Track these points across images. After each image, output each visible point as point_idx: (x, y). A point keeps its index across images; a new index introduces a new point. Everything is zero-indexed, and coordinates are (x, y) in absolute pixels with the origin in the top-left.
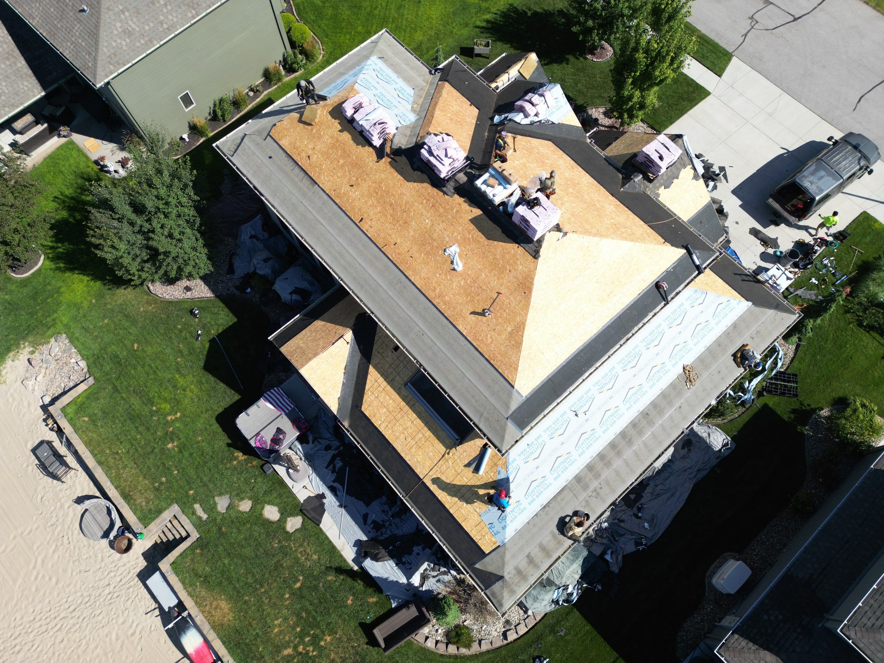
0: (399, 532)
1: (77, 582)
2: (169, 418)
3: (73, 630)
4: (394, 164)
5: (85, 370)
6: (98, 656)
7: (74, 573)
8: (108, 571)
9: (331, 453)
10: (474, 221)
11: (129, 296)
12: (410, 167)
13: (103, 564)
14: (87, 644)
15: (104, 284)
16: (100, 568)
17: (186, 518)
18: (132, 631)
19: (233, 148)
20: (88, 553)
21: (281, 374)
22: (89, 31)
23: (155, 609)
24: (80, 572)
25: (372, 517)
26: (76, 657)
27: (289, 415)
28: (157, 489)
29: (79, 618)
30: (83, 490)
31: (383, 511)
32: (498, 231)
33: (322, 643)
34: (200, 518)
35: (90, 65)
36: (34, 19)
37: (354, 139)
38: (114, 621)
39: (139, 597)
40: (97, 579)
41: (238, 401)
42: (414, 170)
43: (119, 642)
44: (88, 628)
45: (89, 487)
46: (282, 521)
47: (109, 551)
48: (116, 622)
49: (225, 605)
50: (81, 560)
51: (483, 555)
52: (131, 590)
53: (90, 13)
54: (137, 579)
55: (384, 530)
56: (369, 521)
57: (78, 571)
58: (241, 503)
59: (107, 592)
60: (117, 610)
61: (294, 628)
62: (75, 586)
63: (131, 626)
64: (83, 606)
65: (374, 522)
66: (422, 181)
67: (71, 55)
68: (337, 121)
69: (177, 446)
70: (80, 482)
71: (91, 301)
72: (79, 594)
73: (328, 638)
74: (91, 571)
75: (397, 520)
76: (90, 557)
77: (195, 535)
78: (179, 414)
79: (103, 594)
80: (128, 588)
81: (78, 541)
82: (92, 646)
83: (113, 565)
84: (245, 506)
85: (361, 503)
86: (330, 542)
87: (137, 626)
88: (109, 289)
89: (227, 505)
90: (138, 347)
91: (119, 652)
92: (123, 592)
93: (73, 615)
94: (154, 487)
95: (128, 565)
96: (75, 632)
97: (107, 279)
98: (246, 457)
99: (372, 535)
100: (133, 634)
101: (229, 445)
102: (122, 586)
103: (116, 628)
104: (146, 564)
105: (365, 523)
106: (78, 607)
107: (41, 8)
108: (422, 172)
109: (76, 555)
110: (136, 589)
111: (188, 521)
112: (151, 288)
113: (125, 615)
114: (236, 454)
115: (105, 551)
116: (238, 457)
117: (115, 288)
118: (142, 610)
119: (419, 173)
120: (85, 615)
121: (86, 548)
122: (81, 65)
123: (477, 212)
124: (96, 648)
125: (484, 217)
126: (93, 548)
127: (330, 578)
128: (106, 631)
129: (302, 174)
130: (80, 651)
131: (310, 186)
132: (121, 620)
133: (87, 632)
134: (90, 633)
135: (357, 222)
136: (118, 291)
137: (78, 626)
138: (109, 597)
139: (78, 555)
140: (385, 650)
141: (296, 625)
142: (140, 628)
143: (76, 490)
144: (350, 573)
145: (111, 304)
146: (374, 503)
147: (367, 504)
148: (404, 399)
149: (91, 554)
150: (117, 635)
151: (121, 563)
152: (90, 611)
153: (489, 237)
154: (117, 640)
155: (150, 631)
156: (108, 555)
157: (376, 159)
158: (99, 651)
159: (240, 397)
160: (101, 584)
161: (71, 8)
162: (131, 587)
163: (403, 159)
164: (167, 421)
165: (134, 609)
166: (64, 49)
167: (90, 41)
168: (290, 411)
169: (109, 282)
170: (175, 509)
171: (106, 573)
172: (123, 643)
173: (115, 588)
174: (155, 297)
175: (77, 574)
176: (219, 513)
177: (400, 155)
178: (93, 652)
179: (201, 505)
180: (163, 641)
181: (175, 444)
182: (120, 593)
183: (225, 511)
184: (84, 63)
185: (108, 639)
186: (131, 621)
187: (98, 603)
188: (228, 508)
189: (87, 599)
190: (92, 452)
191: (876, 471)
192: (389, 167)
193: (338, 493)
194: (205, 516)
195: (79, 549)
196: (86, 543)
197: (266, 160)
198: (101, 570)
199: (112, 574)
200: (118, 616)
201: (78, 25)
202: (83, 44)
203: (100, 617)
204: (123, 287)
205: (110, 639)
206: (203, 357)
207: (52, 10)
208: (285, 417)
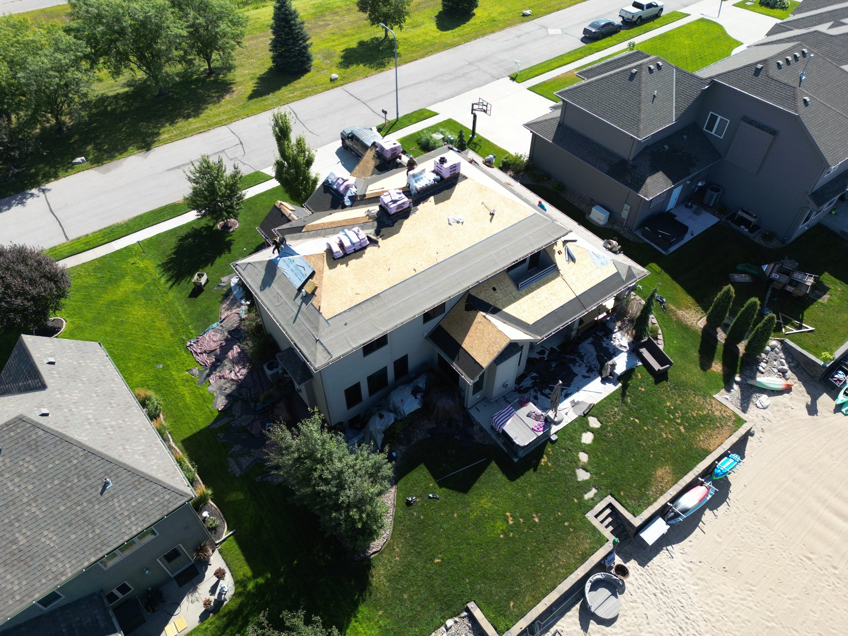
0: (595, 353)
1: (657, 627)
2: (511, 522)
3: (698, 629)
4: (384, 237)
5: (457, 619)
6: (713, 602)
7: (650, 630)
8: (643, 595)
9: (539, 396)
10: (437, 202)
11: (382, 572)
12: (390, 228)
13: (639, 600)
14: (706, 612)
15: (364, 600)
16: (643, 603)
17: (596, 506)
18: (688, 570)
19: (325, 354)
20: (631, 616)
21: (475, 429)
22: (130, 487)
23: (667, 550)
24: (648, 624)
25: (584, 372)
26: (718, 624)
27: (517, 409)
28: (575, 529)
29: (686, 623)
30: (575, 624)
31: (580, 366)
32: (446, 192)
33: (672, 408)
34: (596, 494)
35: (167, 497)
36: (62, 574)
37: (357, 258)
38: (683, 587)
39: (660, 564)
40: (652, 606)
41: (497, 463)
42: (393, 226)
43: (699, 582)
44: (693, 612)
45: (571, 616)
46: (592, 431)
47: (627, 594)
48: (684, 585)
49: (660, 472)
50: (638, 623)
51: (617, 274)
52: (656, 572)
53: (113, 478)
54: (646, 567)
55: (593, 367)
56: (587, 375)
57: (647, 626)
58: (582, 460)
59: (661, 596)
60: (674, 585)
61: (666, 424)
62: (661, 629)
63: (685, 572)
64: (677, 619)
65: (588, 372)
66: (402, 224)
67: (140, 524)
68: (339, 265)
69: (537, 514)
70: (568, 627)
71: (380, 616)
72: (667, 624)
73: (668, 404)
74: (646, 612)
75: (585, 358)
76: (634, 614)
77: (610, 499)
78: (508, 514)
79: (664, 600)
80: (655, 575)
81: (622, 627)
82: (707, 608)
83: (638, 591)
84: (584, 457)
85: (575, 379)
86: (605, 399)
87: (683, 566)
88: (370, 595)
89: (584, 471)
90: (439, 558)
91: (706, 582)
92: (659, 579)
93: (685, 629)
94: (574, 532)
95: (636, 576)
96: (698, 626)
97: (358, 599)
98: (544, 456)
99: (597, 374)
100: (690, 569)
101: (535, 470)
102: (654, 581)
103: (688, 585)
104: (633, 560)
105: (589, 377)
106: (678, 625)
107: (59, 555)
108: (396, 221)
109: (633, 629)
110: (654, 567)
111: (599, 505)
112: (374, 550)
113: (677, 577)
114: (542, 464)
115: (627, 599)
116: (545, 462)
117: (371, 588)
118: (670, 561)
119: (396, 224)
120: (683, 617)
121: (627, 618)
122: (160, 512)
123: (432, 198)
124: (707, 604)
125: (436, 196)
126: (626, 611)
127: (629, 401)
128: (692, 595)
129: (368, 303)
130: (713, 620)
131: (379, 299)
132: (681, 581)
133: (697, 614)
134: (697, 610)
135: (416, 273)
136: (374, 584)
137: (693, 623)
138: (665, 593)
139: (634, 626)
140: (671, 364)
141: (663, 423)
142: (684, 563)
143: (575, 631)
144: (625, 387)
145: (388, 592)
146: (575, 371)
147: (576, 375)
148: (527, 294)
149: (631, 613)
150: (694, 585)
151: (635, 583)
152: (680, 611)
153: (448, 198)
154: (697, 585)
155: (686, 553)
156: (630, 596)
157: (377, 248)
158: (709, 601)
159: (493, 462)
160: (656, 602)
161: (91, 506)
162: (654, 572)
163: (383, 231)
164: (514, 524)
165: (671, 568)
166: (128, 532)
167: (143, 489)
168: (513, 408)
169: (362, 595)
170: (590, 515)
171: (646, 597)
172: (699, 579)
173: (656, 588)
174: (385, 545)
175: (650, 627)
176: (591, 478)
177: (380, 231)
178: (711, 607)
179: (586, 493)
180: (690, 543)
181: (534, 515)
182: (660, 582)
183: (589, 474)
184: (160, 507)
185: (698, 593)
186: (681, 572)
187: (672, 604)
188: (587, 471)
189: (670, 616)
190: (544, 596)
191: (553, 141)
192: (385, 241)
193: (569, 392)
194: (594, 491)
195: (628, 626)
196: (623, 619)
197: (347, 328)
198: (644, 602)
199: (646, 591)
200: (679, 583)
201: (116, 500)
202: (140, 500)
203: (682, 600)
204: (370, 578)
205: (698, 590)
206: (454, 494)
207: (73, 536)
208: (518, 411)
